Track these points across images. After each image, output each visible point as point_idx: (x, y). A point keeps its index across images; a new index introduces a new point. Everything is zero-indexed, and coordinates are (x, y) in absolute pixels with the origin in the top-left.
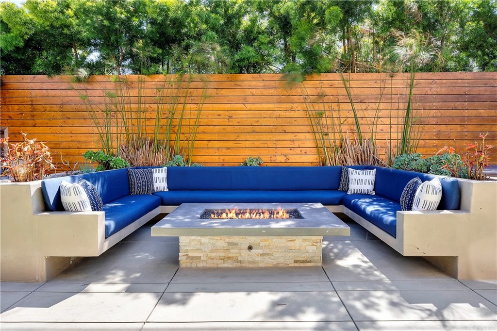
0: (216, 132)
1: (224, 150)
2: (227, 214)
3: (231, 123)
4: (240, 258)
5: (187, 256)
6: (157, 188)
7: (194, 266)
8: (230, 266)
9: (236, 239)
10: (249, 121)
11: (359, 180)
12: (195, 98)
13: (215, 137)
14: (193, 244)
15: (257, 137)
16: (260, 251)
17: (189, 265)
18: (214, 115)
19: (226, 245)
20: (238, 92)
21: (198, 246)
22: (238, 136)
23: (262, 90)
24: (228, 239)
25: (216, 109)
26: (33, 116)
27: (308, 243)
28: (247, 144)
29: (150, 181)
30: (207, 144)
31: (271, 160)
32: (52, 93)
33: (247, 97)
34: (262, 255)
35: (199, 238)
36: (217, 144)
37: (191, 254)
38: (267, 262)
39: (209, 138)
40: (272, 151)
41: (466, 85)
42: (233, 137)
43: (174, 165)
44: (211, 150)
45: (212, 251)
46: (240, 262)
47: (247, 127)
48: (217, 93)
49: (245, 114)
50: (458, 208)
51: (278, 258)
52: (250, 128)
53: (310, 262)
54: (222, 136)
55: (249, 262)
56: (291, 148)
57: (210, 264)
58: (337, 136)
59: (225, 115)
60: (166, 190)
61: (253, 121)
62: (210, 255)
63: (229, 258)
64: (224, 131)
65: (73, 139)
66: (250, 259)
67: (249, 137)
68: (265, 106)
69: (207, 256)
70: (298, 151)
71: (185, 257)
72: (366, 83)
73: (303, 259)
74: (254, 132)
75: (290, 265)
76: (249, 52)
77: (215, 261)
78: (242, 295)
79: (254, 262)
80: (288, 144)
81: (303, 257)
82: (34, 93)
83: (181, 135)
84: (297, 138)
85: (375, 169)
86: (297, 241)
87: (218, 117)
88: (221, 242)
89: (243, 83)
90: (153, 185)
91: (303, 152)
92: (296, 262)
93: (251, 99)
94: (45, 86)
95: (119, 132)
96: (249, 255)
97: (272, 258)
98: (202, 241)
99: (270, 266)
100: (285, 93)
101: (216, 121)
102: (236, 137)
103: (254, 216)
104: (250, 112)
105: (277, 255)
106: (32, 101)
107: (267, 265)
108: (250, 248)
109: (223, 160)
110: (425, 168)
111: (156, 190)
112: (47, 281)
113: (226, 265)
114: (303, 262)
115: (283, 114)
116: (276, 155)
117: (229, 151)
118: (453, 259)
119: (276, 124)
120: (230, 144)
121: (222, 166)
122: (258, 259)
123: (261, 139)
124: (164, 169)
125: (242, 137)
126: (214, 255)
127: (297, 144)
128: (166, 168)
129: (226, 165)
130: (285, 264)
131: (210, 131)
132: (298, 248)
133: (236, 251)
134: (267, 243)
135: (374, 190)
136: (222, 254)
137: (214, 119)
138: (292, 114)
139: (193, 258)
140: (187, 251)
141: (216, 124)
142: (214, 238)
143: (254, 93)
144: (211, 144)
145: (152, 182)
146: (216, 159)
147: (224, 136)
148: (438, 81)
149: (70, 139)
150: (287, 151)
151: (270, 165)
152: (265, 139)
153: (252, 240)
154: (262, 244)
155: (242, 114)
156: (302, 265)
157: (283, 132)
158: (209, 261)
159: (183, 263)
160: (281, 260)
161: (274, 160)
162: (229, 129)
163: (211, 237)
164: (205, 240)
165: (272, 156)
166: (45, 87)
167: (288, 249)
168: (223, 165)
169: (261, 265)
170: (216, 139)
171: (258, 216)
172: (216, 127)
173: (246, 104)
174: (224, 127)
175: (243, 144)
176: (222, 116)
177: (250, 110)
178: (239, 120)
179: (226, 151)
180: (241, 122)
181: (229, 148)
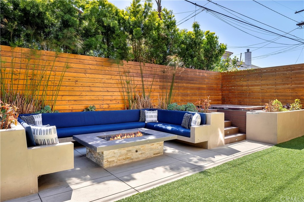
0: (67, 90)
2: (117, 137)
3: (77, 85)
4: (132, 158)
7: (111, 166)
8: (128, 162)
9: (130, 148)
10: (88, 84)
11: (151, 116)
13: (67, 93)
14: (110, 154)
15: (93, 93)
16: (141, 152)
17: (108, 166)
18: (66, 79)
19: (126, 152)
20: (81, 66)
21: (113, 155)
22: (81, 93)
23: (95, 66)
24: (127, 149)
25: (67, 76)
27: (159, 145)
28: (87, 98)
30: (61, 98)
31: (100, 107)
33: (87, 70)
34: (141, 154)
35: (113, 150)
36: (68, 98)
37: (109, 160)
38: (143, 157)
39: (62, 94)
40: (101, 102)
42: (78, 93)
43: (45, 112)
44: (64, 102)
45: (120, 156)
46: (132, 159)
47: (86, 87)
50: (206, 124)
51: (147, 154)
52: (88, 89)
53: (159, 153)
54: (71, 93)
55: (136, 159)
56: (111, 100)
57: (119, 163)
58: (133, 94)
59: (73, 80)
61: (90, 84)
62: (118, 158)
63: (128, 158)
64: (72, 90)
66: (136, 157)
67: (88, 94)
68: (97, 76)
69: (117, 159)
70: (114, 102)
71: (107, 162)
72: (145, 68)
73: (157, 152)
74: (91, 91)
75: (152, 156)
77: (121, 161)
78: (151, 170)
79: (138, 158)
80: (109, 98)
81: (157, 151)
84: (114, 95)
85: (157, 110)
86: (155, 145)
87: (68, 81)
88: (124, 151)
89: (84, 61)
91: (117, 102)
92: (154, 154)
93: (89, 71)
96: (136, 155)
97: (145, 154)
98: (115, 152)
99: (145, 158)
100: (108, 69)
102: (80, 94)
103: (128, 137)
105: (147, 153)
108: (137, 151)
109: (72, 108)
110: (185, 109)
112: (38, 192)
113: (126, 162)
114: (157, 154)
115: (107, 81)
116: (103, 104)
117: (76, 102)
118: (206, 143)
119: (103, 86)
120: (77, 98)
121: (71, 112)
122: (140, 156)
123: (95, 95)
125: (84, 94)
126: (121, 158)
127: (114, 98)
128: (41, 114)
129: (74, 111)
131: (63, 90)
132: (155, 148)
133: (130, 154)
134: (143, 148)
135: (158, 120)
136: (124, 157)
137: (66, 82)
138: (111, 81)
139: (110, 162)
140: (107, 159)
141: (67, 85)
142: (121, 149)
143: (91, 67)
144: (64, 98)
146: (66, 107)
147: (73, 93)
150: (109, 102)
151: (100, 110)
152: (97, 95)
153: (137, 147)
154: (141, 148)
155: (85, 80)
156: (156, 155)
157: (107, 91)
158: (118, 162)
159: (106, 165)
160: (149, 155)
161: (102, 107)
162: (76, 89)
163: (119, 149)
164: (116, 151)
165: (101, 105)
167: (152, 149)
169: (141, 159)
170: (67, 94)
171: (130, 137)
172: (67, 87)
173: (86, 74)
174: (72, 87)
175: (84, 98)
176: (70, 81)
177: (88, 78)
178: (82, 83)
179: (74, 102)
180: (83, 85)
181: (75, 100)
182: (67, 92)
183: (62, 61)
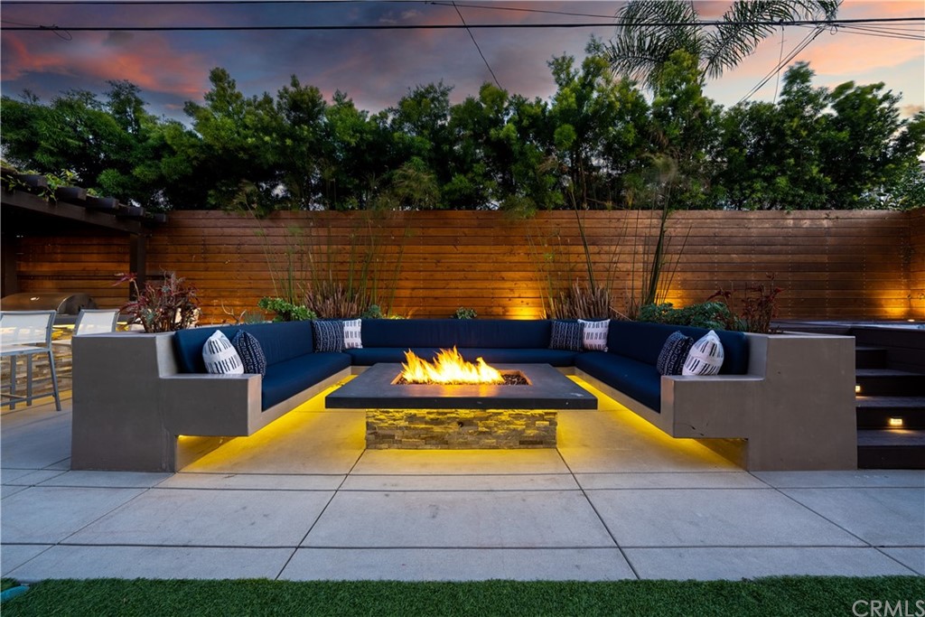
0: (422, 278)
1: (431, 301)
3: (439, 269)
6: (349, 344)
10: (461, 266)
12: (398, 238)
13: (421, 284)
15: (471, 284)
18: (419, 258)
20: (448, 232)
21: (391, 421)
22: (447, 284)
23: (477, 230)
25: (422, 252)
26: (205, 258)
28: (459, 293)
29: (340, 335)
30: (411, 293)
31: (486, 312)
32: (228, 231)
33: (458, 238)
36: (422, 293)
38: (483, 443)
39: (413, 286)
40: (488, 302)
41: (716, 226)
42: (441, 284)
43: (370, 317)
46: (447, 442)
47: (457, 272)
49: (450, 258)
52: (461, 275)
54: (429, 283)
56: (510, 298)
58: (565, 284)
59: (432, 259)
60: (360, 347)
61: (465, 266)
64: (431, 278)
65: (252, 285)
67: (461, 285)
68: (480, 248)
70: (519, 301)
72: (599, 223)
74: (466, 279)
75: (514, 447)
76: (461, 181)
79: (466, 444)
80: (507, 293)
82: (206, 231)
83: (381, 282)
84: (517, 286)
85: (609, 320)
87: (424, 261)
89: (453, 222)
90: (343, 341)
91: (525, 303)
93: (464, 240)
94: (219, 223)
95: (304, 277)
97: (490, 437)
100: (504, 233)
101: (421, 266)
102: (445, 285)
104: (462, 255)
106: (204, 240)
109: (430, 311)
111: (347, 346)
114: (532, 443)
115: (500, 257)
116: (493, 306)
117: (437, 301)
119: (492, 269)
120: (438, 293)
122: (471, 438)
123: (475, 287)
124: (357, 321)
125: (453, 285)
127: (517, 293)
128: (361, 320)
129: (433, 318)
130: (508, 446)
131: (415, 278)
137: (419, 263)
138: (511, 258)
141: (421, 269)
143: (467, 233)
144: (415, 293)
145: (343, 337)
147: (431, 284)
148: (684, 221)
149: (248, 286)
150: (506, 302)
151: (486, 317)
152: (479, 286)
155: (453, 258)
156: (530, 446)
157: (501, 278)
160: (502, 441)
161: (491, 312)
162: (438, 275)
165: (488, 307)
166: (219, 225)
172: (422, 273)
173: (457, 246)
174: (431, 273)
175: (453, 293)
176: (428, 260)
177: (462, 253)
178: (449, 264)
179: (433, 301)
180: (451, 268)
181: (436, 298)
182: (422, 282)
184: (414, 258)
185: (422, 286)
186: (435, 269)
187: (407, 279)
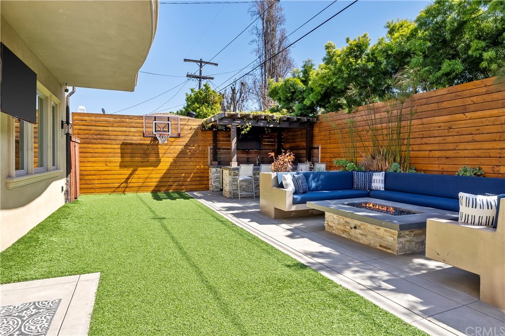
0: (436, 142)
1: (444, 160)
3: (451, 134)
4: (350, 233)
5: (328, 224)
6: (375, 187)
7: (331, 231)
8: (346, 237)
9: (348, 220)
10: (469, 130)
12: (420, 114)
13: (436, 147)
14: (331, 217)
15: (478, 145)
16: (361, 232)
17: (328, 230)
18: (435, 127)
19: (344, 222)
20: (458, 103)
21: (333, 220)
22: (457, 146)
23: (484, 96)
25: (437, 122)
26: (330, 137)
27: (388, 234)
28: (466, 153)
30: (429, 154)
31: (493, 170)
33: (467, 107)
34: (362, 234)
35: (332, 214)
36: (437, 154)
37: (330, 224)
38: (364, 240)
39: (430, 148)
40: (494, 161)
42: (452, 146)
44: (432, 159)
45: (338, 225)
46: (351, 236)
47: (467, 136)
48: (438, 107)
49: (465, 124)
51: (370, 239)
52: (470, 137)
53: (389, 249)
54: (443, 146)
55: (355, 238)
59: (445, 127)
60: (383, 190)
61: (473, 130)
63: (345, 231)
64: (444, 142)
67: (469, 146)
69: (336, 227)
73: (385, 245)
74: (474, 141)
75: (377, 247)
77: (339, 231)
79: (357, 238)
81: (385, 243)
86: (381, 230)
87: (438, 129)
88: (342, 220)
89: (463, 93)
90: (371, 185)
92: (381, 246)
93: (472, 107)
96: (355, 232)
97: (367, 238)
98: (334, 217)
101: (436, 133)
102: (454, 147)
104: (471, 120)
105: (370, 237)
107: (364, 243)
108: (355, 228)
109: (443, 169)
111: (373, 188)
112: (275, 219)
113: (344, 236)
114: (385, 247)
116: (500, 166)
117: (448, 160)
119: (500, 131)
120: (450, 154)
122: (359, 236)
123: (482, 148)
124: (382, 173)
125: (462, 146)
126: (339, 227)
128: (384, 173)
129: (445, 174)
130: (374, 246)
131: (432, 142)
132: (382, 235)
133: (349, 228)
134: (364, 227)
136: (342, 228)
137: (435, 131)
139: (330, 226)
140: (328, 221)
141: (437, 135)
142: (339, 216)
143: (475, 101)
144: (432, 154)
145: (371, 182)
146: (436, 168)
151: (492, 176)
152: (486, 148)
153: (356, 223)
154: (362, 227)
155: (462, 124)
156: (384, 250)
158: (337, 231)
159: (326, 228)
160: (372, 242)
161: (497, 171)
162: (450, 139)
165: (495, 166)
167: (376, 235)
168: (442, 173)
169: (361, 242)
172: (437, 138)
173: (466, 114)
174: (444, 138)
175: (462, 153)
176: (441, 128)
177: (470, 119)
178: (458, 130)
179: (446, 160)
180: (460, 132)
181: (448, 158)
182: (437, 145)
183: (431, 102)
184: (431, 127)
185: (437, 148)
186: (448, 134)
187: (426, 144)
